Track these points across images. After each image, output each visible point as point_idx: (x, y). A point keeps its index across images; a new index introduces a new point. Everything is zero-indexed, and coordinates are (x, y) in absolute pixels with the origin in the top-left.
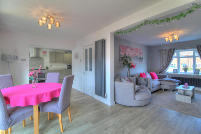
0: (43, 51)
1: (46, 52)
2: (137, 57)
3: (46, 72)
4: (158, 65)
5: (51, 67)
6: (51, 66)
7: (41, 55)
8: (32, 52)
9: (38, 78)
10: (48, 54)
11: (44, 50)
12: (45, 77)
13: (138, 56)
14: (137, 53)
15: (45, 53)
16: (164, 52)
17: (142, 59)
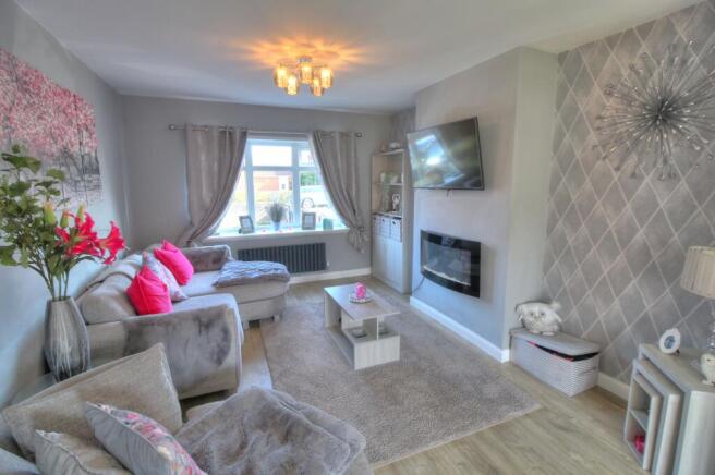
2: (71, 156)
4: (179, 202)
13: (75, 149)
14: (70, 123)
16: (200, 139)
17: (97, 171)
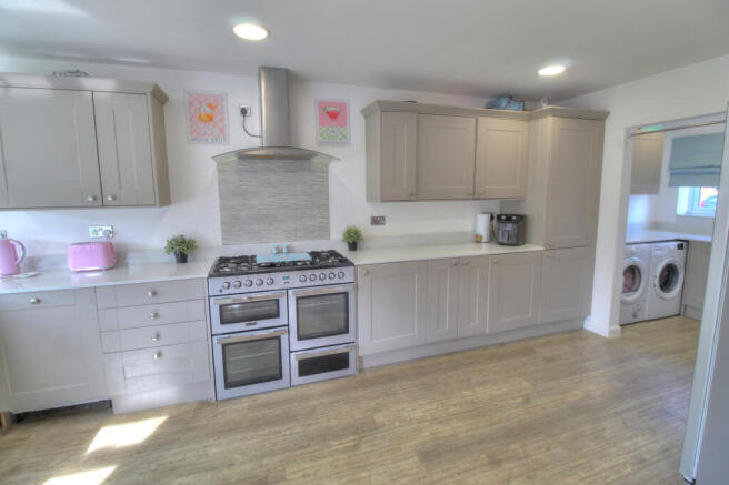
0: (322, 105)
1: (343, 106)
3: (355, 284)
5: (377, 230)
6: (376, 221)
7: (310, 133)
8: (244, 112)
9: (300, 338)
10: (356, 125)
11: (331, 93)
12: (346, 331)
15: (334, 115)
